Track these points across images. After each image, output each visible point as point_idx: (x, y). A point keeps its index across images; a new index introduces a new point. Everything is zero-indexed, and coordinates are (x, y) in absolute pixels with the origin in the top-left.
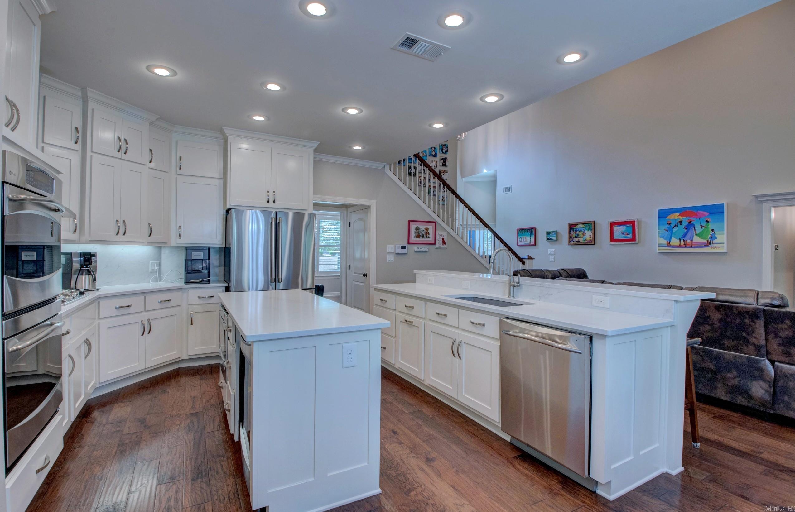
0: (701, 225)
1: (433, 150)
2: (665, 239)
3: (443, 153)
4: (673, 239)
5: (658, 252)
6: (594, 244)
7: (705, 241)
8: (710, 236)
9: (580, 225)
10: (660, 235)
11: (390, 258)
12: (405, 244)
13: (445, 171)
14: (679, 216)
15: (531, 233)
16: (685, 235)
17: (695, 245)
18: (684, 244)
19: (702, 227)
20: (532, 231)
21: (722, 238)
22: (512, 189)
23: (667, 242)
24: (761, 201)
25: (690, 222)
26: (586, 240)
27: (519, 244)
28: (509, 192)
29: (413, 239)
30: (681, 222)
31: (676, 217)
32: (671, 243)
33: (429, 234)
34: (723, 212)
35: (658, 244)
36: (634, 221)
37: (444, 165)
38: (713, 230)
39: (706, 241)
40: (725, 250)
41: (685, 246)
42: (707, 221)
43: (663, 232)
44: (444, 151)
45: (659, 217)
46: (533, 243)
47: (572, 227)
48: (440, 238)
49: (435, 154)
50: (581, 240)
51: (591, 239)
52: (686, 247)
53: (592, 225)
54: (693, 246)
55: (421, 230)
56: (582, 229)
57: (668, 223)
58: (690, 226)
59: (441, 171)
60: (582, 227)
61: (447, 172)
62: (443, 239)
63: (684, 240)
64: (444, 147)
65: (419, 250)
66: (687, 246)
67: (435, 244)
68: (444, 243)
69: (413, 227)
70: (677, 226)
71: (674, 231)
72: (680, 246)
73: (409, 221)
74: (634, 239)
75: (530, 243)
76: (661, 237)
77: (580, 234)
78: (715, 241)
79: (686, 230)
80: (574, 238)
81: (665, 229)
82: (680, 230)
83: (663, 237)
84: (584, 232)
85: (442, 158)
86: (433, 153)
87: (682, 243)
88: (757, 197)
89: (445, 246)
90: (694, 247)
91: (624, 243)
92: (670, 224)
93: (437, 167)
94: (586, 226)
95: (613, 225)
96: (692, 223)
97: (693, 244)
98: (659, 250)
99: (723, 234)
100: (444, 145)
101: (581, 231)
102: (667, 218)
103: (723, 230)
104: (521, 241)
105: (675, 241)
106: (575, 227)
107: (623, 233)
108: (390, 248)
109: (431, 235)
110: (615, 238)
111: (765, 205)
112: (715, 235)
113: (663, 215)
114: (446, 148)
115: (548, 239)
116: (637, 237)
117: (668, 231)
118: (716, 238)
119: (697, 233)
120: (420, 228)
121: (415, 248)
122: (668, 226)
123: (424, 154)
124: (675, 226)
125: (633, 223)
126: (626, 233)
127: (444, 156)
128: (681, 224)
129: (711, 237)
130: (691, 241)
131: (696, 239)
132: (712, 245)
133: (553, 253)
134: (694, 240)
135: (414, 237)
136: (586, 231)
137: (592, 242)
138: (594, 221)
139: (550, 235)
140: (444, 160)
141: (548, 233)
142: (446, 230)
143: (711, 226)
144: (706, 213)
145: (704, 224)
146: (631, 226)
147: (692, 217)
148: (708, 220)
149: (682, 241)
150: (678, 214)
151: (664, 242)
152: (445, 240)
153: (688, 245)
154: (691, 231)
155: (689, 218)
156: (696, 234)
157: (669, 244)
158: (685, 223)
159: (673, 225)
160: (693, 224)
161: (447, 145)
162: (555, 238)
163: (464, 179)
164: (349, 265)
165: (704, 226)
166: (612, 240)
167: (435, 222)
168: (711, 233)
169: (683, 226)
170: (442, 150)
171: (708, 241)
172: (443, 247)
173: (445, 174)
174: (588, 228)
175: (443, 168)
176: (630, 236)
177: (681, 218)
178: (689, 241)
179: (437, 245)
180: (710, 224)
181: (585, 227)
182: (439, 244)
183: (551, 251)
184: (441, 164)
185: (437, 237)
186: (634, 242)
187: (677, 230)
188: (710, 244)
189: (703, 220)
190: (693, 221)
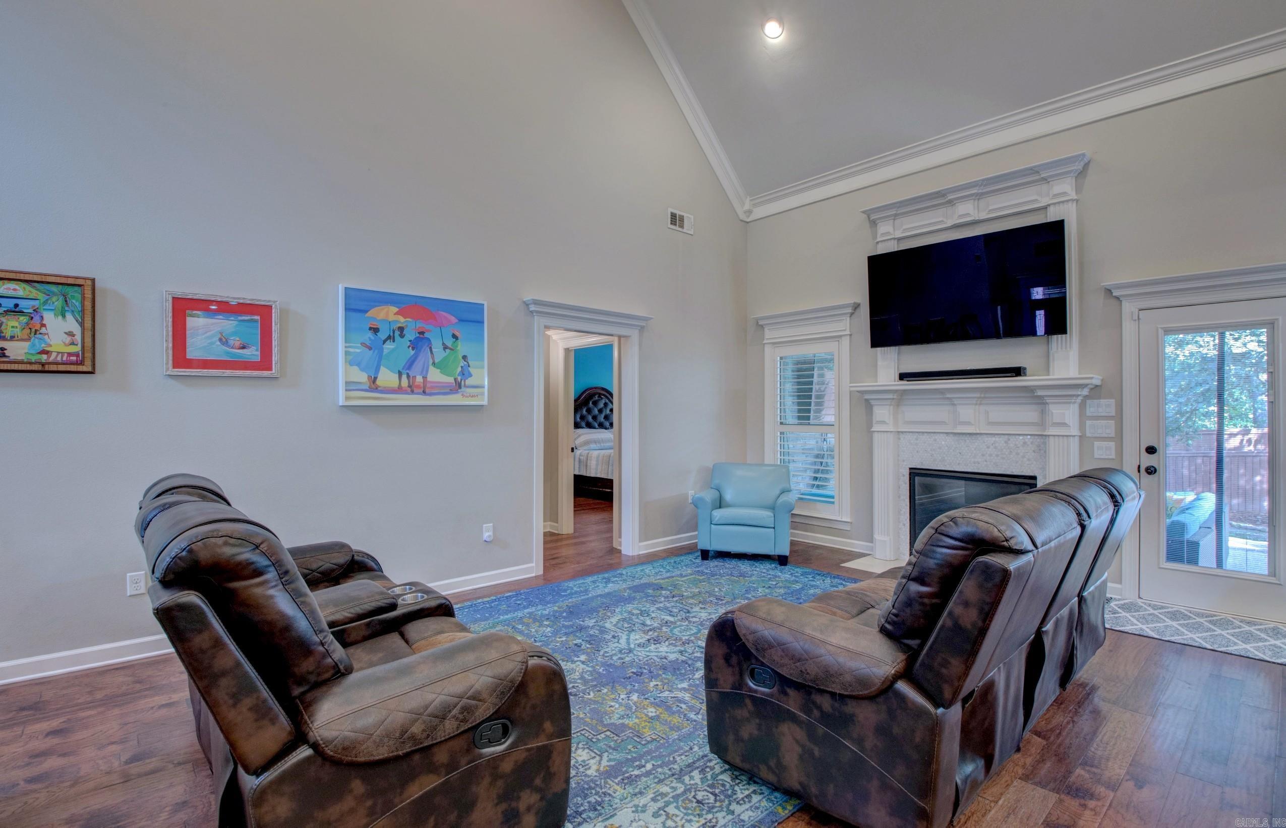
0: (443, 344)
2: (362, 370)
4: (383, 369)
5: (342, 402)
6: (92, 373)
7: (451, 380)
8: (459, 369)
9: (13, 285)
14: (396, 314)
16: (410, 364)
17: (432, 388)
18: (410, 386)
19: (445, 347)
21: (481, 376)
23: (370, 377)
24: (532, 313)
25: (422, 333)
30: (401, 329)
31: (388, 314)
32: (378, 382)
34: (483, 322)
35: (346, 382)
36: (269, 308)
38: (465, 358)
39: (454, 381)
40: (485, 402)
41: (412, 389)
42: (455, 337)
45: (347, 309)
51: (77, 349)
52: (412, 392)
53: (77, 294)
54: (427, 391)
56: (23, 304)
57: (370, 329)
58: (420, 342)
60: (21, 293)
63: (408, 376)
66: (416, 391)
70: (391, 338)
71: (385, 352)
72: (399, 390)
74: (265, 363)
76: (351, 365)
77: (15, 324)
78: (469, 382)
79: (412, 352)
81: (363, 344)
82: (399, 350)
83: (358, 365)
87: (405, 382)
88: (526, 303)
90: (431, 394)
91: (228, 372)
92: (375, 330)
94: (49, 294)
95: (181, 305)
96: (426, 335)
97: (428, 385)
98: (347, 398)
99: (483, 367)
101: (15, 311)
102: (368, 314)
103: (483, 360)
105: (387, 378)
107: (224, 341)
110: (192, 353)
112: (470, 369)
116: (275, 359)
117: (370, 348)
118: (470, 375)
119: (436, 361)
122: (370, 334)
124: (389, 338)
125: (263, 311)
126: (235, 341)
128: (402, 336)
129: (462, 373)
130: (425, 378)
131: (435, 375)
132: (463, 389)
134: (430, 378)
136: (49, 317)
137: (82, 363)
138: (93, 280)
143: (462, 348)
144: (452, 319)
145: (449, 342)
146: (256, 321)
147: (426, 321)
148: (457, 334)
149: (404, 377)
150: (395, 309)
153: (418, 387)
154: (425, 354)
155: (420, 324)
156: (434, 363)
157: (373, 385)
158: (410, 335)
159: (383, 335)
160: (428, 340)
165: (450, 346)
166: (180, 359)
168: (462, 363)
169: (405, 342)
171: (455, 380)
174: (58, 303)
176: (253, 353)
177: (401, 319)
178: (419, 379)
180: (459, 343)
181: (41, 297)
186: (266, 373)
187: (393, 350)
188: (460, 387)
189: (448, 331)
190: (429, 331)
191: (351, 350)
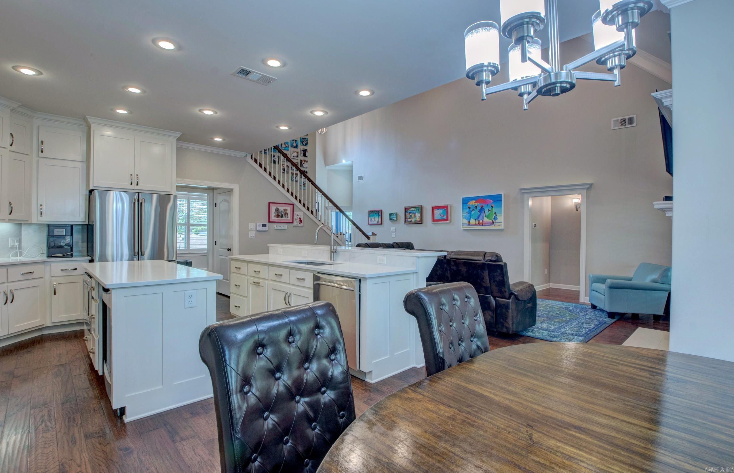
1: (294, 142)
2: (467, 220)
3: (303, 145)
4: (471, 219)
5: (462, 229)
6: (422, 223)
7: (491, 221)
8: (493, 217)
9: (412, 209)
10: (464, 216)
11: (252, 234)
12: (266, 222)
13: (305, 160)
14: (475, 202)
15: (378, 214)
16: (479, 217)
17: (485, 224)
18: (478, 223)
19: (489, 211)
20: (379, 212)
21: (500, 218)
22: (365, 178)
23: (468, 221)
24: (523, 193)
25: (482, 207)
26: (416, 220)
27: (370, 223)
28: (362, 180)
29: (273, 218)
30: (476, 207)
31: (473, 203)
32: (470, 223)
33: (287, 214)
34: (501, 200)
35: (463, 223)
36: (448, 206)
37: (304, 155)
38: (495, 213)
40: (502, 227)
41: (479, 224)
42: (492, 207)
43: (465, 214)
44: (304, 143)
45: (463, 204)
46: (380, 223)
47: (407, 209)
48: (297, 218)
49: (296, 146)
50: (413, 220)
51: (420, 219)
52: (479, 225)
53: (420, 209)
54: (483, 225)
55: (280, 211)
56: (414, 211)
58: (482, 210)
59: (302, 161)
60: (413, 210)
61: (307, 162)
62: (300, 218)
63: (478, 221)
64: (304, 140)
65: (279, 228)
67: (293, 222)
68: (301, 221)
69: (273, 208)
70: (473, 210)
71: (472, 214)
72: (476, 225)
73: (269, 203)
74: (447, 220)
75: (378, 222)
76: (464, 218)
77: (413, 215)
78: (497, 221)
79: (479, 213)
80: (408, 218)
81: (467, 212)
82: (475, 213)
83: (465, 218)
84: (415, 214)
85: (302, 149)
86: (295, 145)
88: (521, 190)
89: (302, 225)
91: (441, 222)
92: (470, 208)
93: (298, 156)
94: (416, 209)
95: (434, 208)
96: (483, 208)
98: (463, 227)
99: (501, 216)
100: (304, 139)
101: (413, 213)
102: (468, 204)
103: (501, 213)
104: (371, 221)
105: (473, 221)
106: (409, 210)
107: (440, 215)
108: (252, 226)
109: (289, 215)
110: (435, 218)
111: (526, 196)
112: (497, 217)
113: (465, 201)
114: (306, 141)
115: (390, 219)
116: (449, 218)
117: (468, 213)
118: (497, 219)
119: (486, 215)
120: (279, 209)
121: (275, 226)
122: (468, 210)
123: (287, 145)
126: (442, 215)
127: (304, 148)
128: (476, 209)
129: (494, 218)
130: (483, 221)
131: (486, 220)
132: (495, 223)
133: (394, 231)
134: (484, 221)
135: (274, 217)
136: (417, 213)
137: (420, 222)
138: (422, 206)
139: (392, 216)
140: (305, 151)
141: (391, 215)
142: (302, 211)
143: (494, 210)
144: (492, 201)
145: (490, 209)
146: (445, 210)
147: (483, 203)
148: (493, 206)
149: (477, 221)
150: (474, 201)
151: (466, 221)
152: (302, 219)
153: (481, 223)
154: (483, 214)
155: (482, 205)
156: (485, 216)
157: (469, 224)
158: (479, 208)
159: (471, 209)
160: (484, 209)
161: (307, 139)
162: (395, 219)
163: (327, 167)
164: (216, 242)
165: (490, 210)
166: (434, 220)
167: (293, 205)
168: (494, 215)
169: (477, 210)
170: (302, 142)
171: (492, 221)
172: (300, 225)
173: (305, 163)
174: (418, 211)
175: (304, 158)
176: (445, 217)
177: (476, 204)
178: (481, 221)
179: (295, 224)
181: (416, 210)
182: (296, 223)
183: (392, 229)
184: (302, 155)
185: (295, 217)
186: (447, 222)
187: (474, 213)
188: (494, 223)
189: (490, 205)
190: (484, 206)
191: (464, 214)
